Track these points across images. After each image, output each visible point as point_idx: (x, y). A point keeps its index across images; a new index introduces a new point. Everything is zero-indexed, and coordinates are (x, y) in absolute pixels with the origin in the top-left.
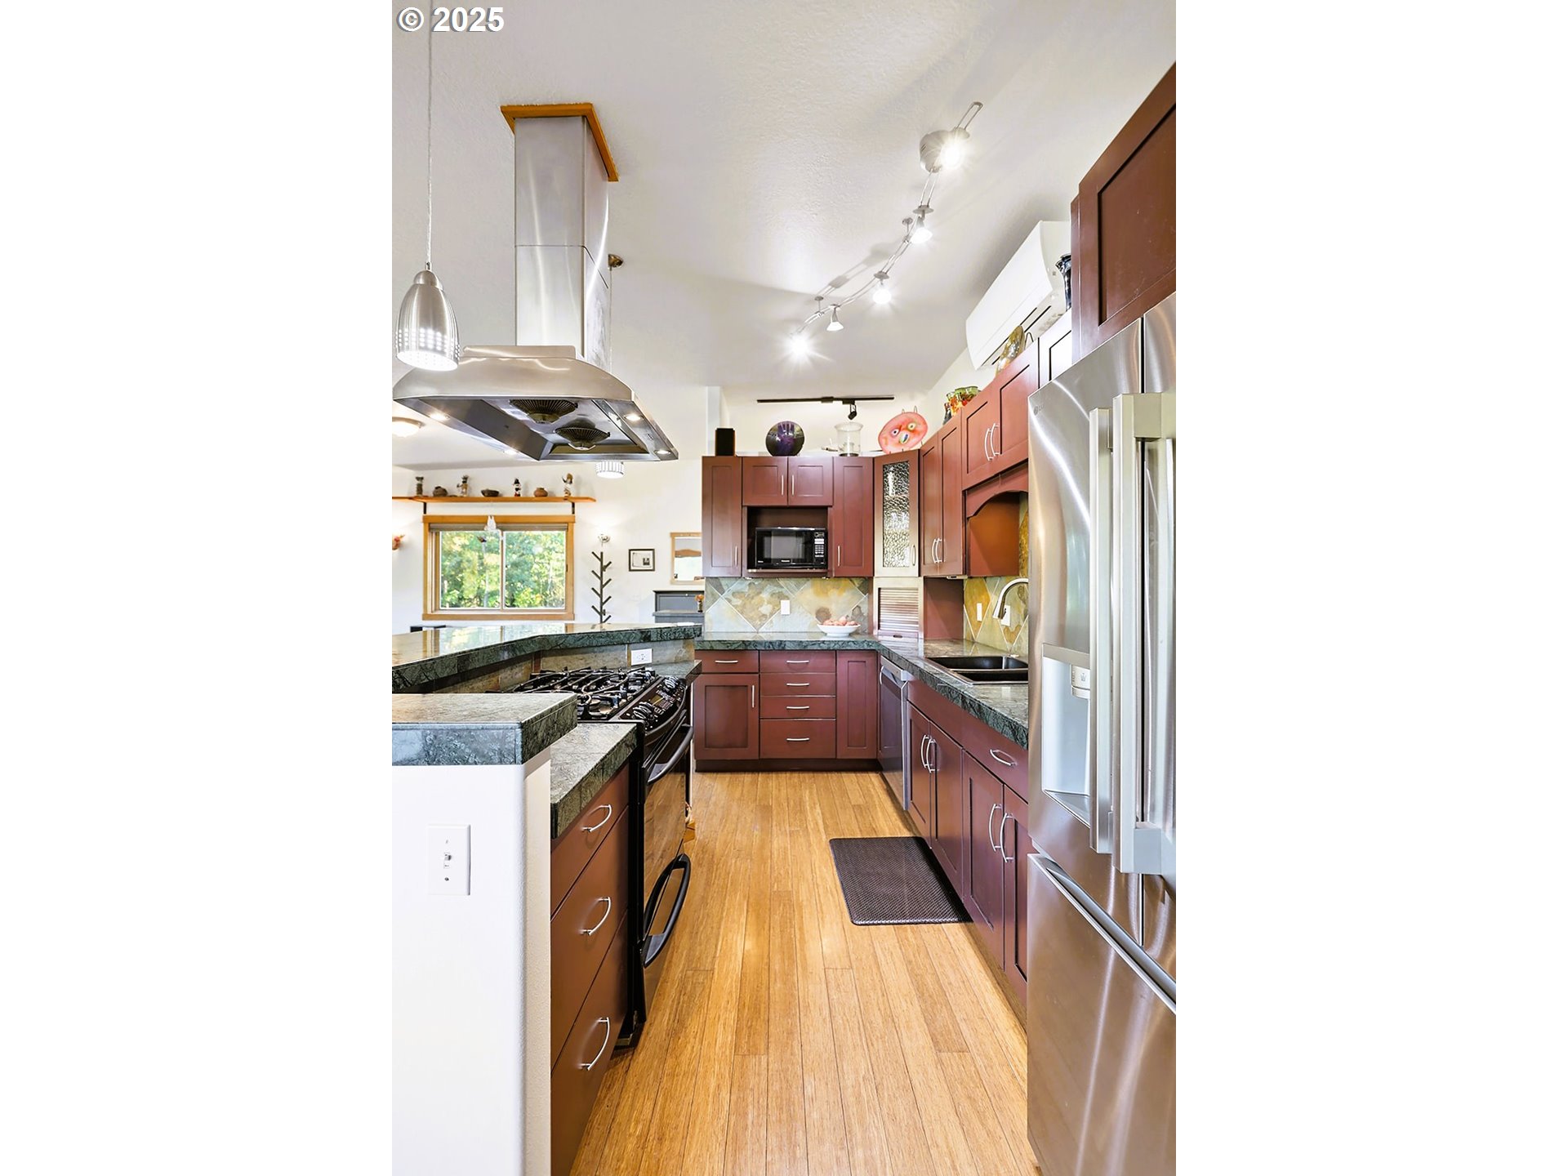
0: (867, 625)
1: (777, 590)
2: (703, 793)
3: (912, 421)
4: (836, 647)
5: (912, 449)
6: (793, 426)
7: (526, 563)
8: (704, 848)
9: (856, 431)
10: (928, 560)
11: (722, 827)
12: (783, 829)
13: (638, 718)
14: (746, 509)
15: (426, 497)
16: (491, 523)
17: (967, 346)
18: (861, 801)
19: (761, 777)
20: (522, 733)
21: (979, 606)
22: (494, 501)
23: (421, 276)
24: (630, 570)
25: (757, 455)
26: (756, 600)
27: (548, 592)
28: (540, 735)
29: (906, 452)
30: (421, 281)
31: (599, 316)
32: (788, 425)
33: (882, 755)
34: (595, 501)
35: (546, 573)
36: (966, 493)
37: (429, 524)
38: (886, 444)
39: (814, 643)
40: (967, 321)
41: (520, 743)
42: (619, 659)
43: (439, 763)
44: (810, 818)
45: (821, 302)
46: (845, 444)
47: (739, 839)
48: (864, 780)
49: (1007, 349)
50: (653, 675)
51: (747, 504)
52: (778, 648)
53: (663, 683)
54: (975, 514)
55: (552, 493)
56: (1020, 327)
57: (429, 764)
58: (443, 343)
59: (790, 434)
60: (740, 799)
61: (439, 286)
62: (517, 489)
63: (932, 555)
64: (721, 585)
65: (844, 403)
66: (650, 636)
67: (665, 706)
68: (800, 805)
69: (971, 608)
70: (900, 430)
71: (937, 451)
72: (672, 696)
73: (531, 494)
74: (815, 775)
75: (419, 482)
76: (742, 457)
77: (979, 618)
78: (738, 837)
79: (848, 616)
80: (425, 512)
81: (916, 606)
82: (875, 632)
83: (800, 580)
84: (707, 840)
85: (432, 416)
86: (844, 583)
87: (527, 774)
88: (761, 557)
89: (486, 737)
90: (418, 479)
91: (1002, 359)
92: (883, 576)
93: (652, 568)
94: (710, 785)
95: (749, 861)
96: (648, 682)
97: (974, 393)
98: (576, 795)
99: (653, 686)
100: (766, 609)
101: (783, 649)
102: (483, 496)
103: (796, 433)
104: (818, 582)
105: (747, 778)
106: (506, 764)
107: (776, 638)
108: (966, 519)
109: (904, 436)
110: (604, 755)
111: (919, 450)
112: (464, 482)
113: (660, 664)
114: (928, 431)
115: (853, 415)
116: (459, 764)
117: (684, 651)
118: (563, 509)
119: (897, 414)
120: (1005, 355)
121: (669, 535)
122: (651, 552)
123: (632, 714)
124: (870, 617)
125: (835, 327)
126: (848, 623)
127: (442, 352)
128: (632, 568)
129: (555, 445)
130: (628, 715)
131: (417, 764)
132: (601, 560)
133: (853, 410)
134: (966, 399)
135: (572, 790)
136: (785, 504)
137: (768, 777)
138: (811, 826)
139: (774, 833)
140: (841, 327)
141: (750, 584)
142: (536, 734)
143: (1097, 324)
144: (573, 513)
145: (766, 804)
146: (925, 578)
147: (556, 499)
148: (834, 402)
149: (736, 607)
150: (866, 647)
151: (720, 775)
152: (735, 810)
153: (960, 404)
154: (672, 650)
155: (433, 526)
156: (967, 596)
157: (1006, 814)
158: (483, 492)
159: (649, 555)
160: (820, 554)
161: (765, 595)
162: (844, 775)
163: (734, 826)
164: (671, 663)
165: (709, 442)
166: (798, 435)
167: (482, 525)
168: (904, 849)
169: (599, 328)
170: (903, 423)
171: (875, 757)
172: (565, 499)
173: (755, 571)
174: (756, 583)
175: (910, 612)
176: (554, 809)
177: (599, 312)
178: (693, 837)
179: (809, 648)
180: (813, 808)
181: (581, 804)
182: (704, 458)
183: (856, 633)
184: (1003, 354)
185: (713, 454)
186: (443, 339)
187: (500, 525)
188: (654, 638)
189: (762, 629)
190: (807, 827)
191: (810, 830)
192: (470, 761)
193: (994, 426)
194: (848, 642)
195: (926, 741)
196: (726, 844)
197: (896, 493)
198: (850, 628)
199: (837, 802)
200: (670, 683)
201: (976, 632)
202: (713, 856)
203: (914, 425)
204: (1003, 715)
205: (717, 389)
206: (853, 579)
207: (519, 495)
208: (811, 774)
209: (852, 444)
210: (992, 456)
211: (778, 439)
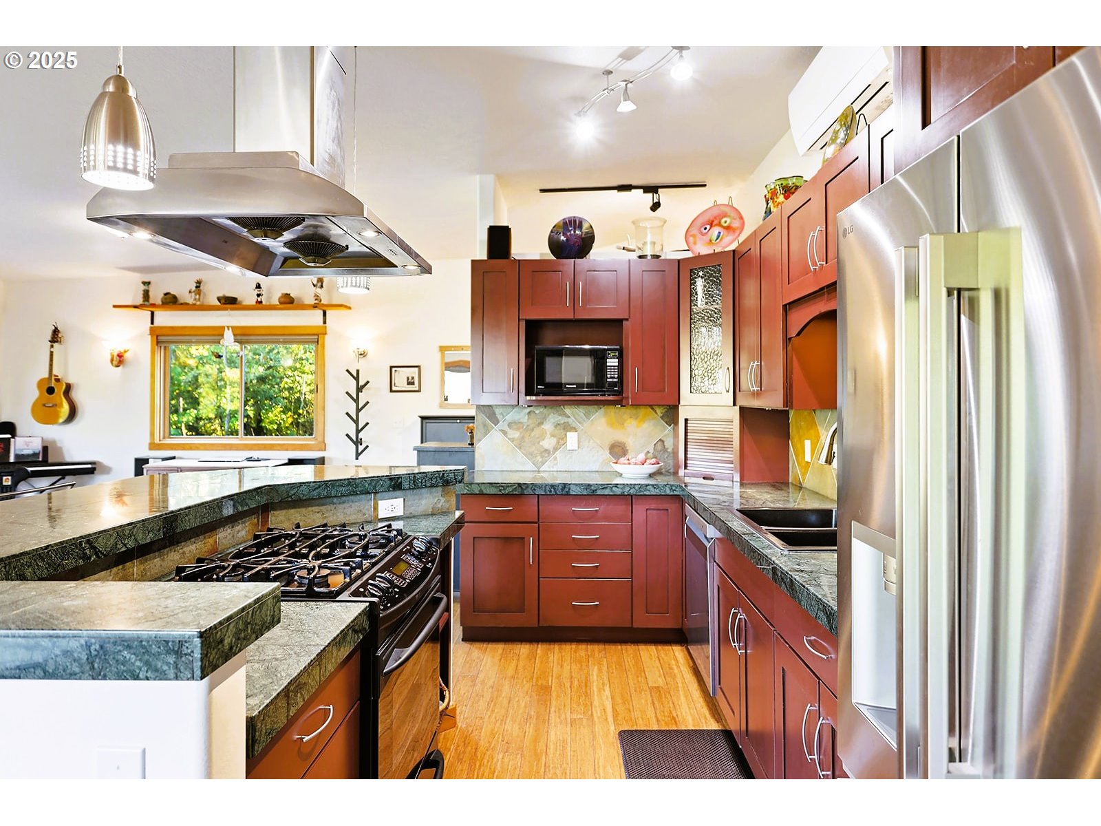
0: (670, 465)
1: (562, 420)
2: (470, 667)
3: (725, 215)
4: (632, 491)
5: (726, 250)
6: (581, 223)
7: (274, 377)
8: (466, 740)
9: (658, 227)
10: (744, 386)
11: (489, 713)
12: (562, 718)
13: (373, 596)
14: (523, 324)
15: (153, 305)
16: (229, 336)
17: (790, 127)
18: (661, 682)
19: (540, 649)
20: (202, 643)
21: (808, 443)
22: (232, 309)
23: (112, 82)
24: (391, 391)
25: (538, 258)
26: (537, 432)
27: (301, 411)
28: (226, 642)
29: (718, 253)
30: (111, 88)
31: (333, 110)
32: (575, 221)
33: (690, 624)
34: (350, 308)
35: (299, 388)
36: (787, 308)
37: (157, 336)
38: (695, 243)
39: (604, 487)
40: (791, 97)
41: (199, 656)
42: (364, 511)
43: (104, 678)
44: (596, 703)
45: (610, 76)
46: (645, 244)
47: (509, 728)
48: (666, 655)
49: (836, 133)
50: (401, 535)
51: (524, 318)
52: (562, 493)
53: (411, 544)
54: (798, 334)
55: (300, 299)
56: (850, 108)
57: (94, 679)
58: (135, 161)
59: (578, 232)
60: (513, 677)
61: (132, 92)
62: (259, 295)
63: (748, 381)
64: (494, 414)
65: (644, 192)
66: (401, 482)
67: (411, 575)
68: (586, 686)
69: (799, 446)
70: (711, 226)
71: (755, 251)
72: (421, 561)
73: (275, 301)
74: (607, 647)
75: (146, 287)
76: (519, 261)
77: (808, 458)
78: (508, 726)
79: (648, 452)
80: (152, 323)
81: (730, 442)
82: (682, 472)
83: (591, 408)
84: (470, 729)
85: (134, 234)
86: (643, 411)
87: (211, 688)
88: (541, 380)
89: (159, 647)
90: (144, 283)
91: (830, 145)
92: (691, 404)
93: (417, 389)
94: (478, 658)
95: (519, 756)
96: (393, 544)
97: (798, 184)
98: (282, 703)
99: (399, 549)
100: (548, 443)
101: (568, 494)
102: (219, 304)
103: (585, 229)
104: (612, 411)
105: (524, 649)
106: (182, 680)
107: (560, 479)
108: (787, 340)
109: (716, 233)
110: (322, 648)
111: (734, 251)
112: (197, 287)
113: (414, 517)
114: (746, 227)
115: (655, 206)
116: (127, 679)
117: (443, 500)
118: (312, 319)
119: (710, 206)
120: (833, 140)
121: (438, 349)
122: (417, 369)
123: (366, 589)
124: (675, 453)
125: (626, 107)
126: (648, 461)
127: (135, 172)
128: (394, 388)
129: (286, 259)
130: (362, 590)
131: (80, 679)
132: (357, 379)
133: (656, 200)
134: (788, 191)
135: (275, 698)
136: (570, 316)
137: (549, 650)
138: (597, 713)
139: (552, 721)
140: (634, 107)
141: (529, 412)
142: (222, 641)
143: (921, 128)
144: (325, 322)
145: (544, 683)
146: (742, 409)
147: (303, 307)
148: (633, 191)
149: (512, 440)
150: (668, 492)
151: (491, 646)
152: (506, 689)
153: (781, 198)
154: (429, 500)
155: (161, 339)
156: (793, 431)
157: (821, 718)
158: (219, 299)
159: (415, 373)
160: (614, 378)
161: (548, 426)
162: (642, 648)
163: (503, 712)
164: (426, 516)
165: (481, 241)
166: (587, 233)
167: (219, 338)
168: (709, 746)
169: (334, 124)
170: (715, 218)
171: (680, 627)
172: (315, 307)
173: (534, 398)
174: (537, 412)
175: (723, 449)
176: (251, 724)
177: (334, 104)
178: (454, 725)
179: (599, 492)
180: (601, 690)
181: (288, 712)
182: (473, 261)
183: (658, 473)
184: (831, 139)
185: (485, 257)
186: (135, 155)
187: (239, 338)
188: (405, 485)
189: (543, 468)
190: (592, 715)
191: (596, 718)
192: (141, 676)
193: (818, 229)
194: (647, 485)
195: (735, 615)
196: (493, 734)
197: (707, 303)
198: (650, 468)
199: (631, 682)
200: (419, 546)
201: (804, 474)
202: (476, 749)
203: (728, 220)
204: (817, 597)
205: (490, 178)
206: (654, 407)
207: (261, 302)
208: (601, 646)
209: (654, 243)
210: (817, 265)
211: (563, 238)
